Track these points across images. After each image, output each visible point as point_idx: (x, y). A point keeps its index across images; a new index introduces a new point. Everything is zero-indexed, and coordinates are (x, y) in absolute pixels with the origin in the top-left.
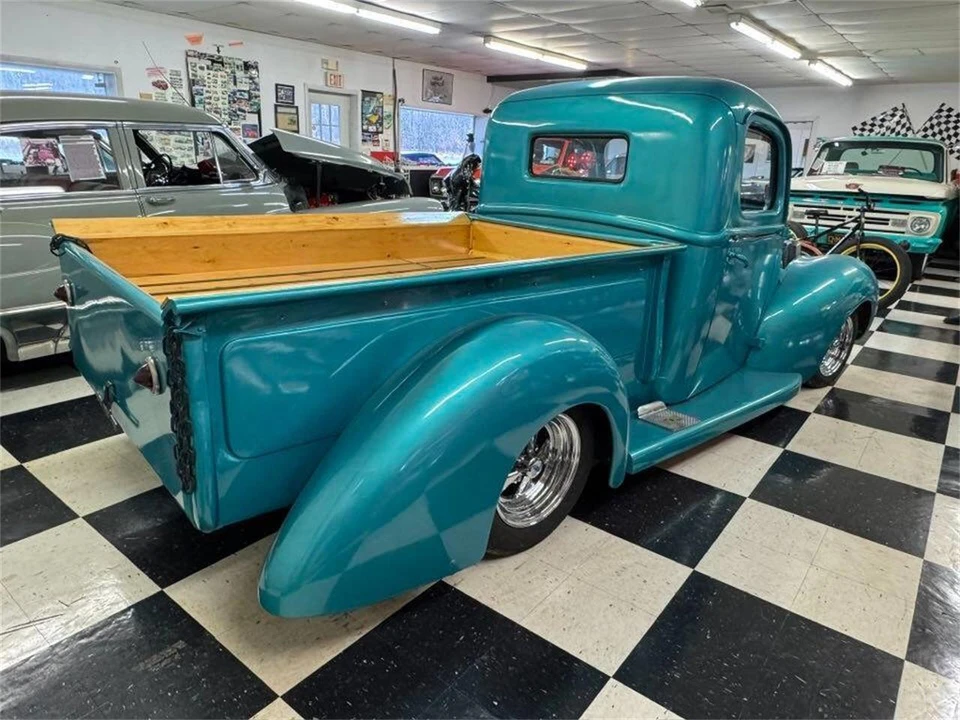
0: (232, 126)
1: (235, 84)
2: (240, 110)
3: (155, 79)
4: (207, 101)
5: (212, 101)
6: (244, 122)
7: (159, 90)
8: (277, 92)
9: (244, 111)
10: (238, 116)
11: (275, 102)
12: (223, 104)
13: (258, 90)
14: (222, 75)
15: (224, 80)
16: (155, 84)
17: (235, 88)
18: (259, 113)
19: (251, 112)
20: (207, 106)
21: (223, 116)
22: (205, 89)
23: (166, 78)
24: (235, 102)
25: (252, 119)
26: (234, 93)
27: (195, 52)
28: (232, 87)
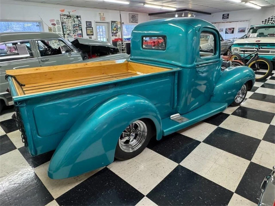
0: (75, 34)
1: (74, 22)
2: (76, 30)
3: (52, 23)
4: (67, 28)
5: (68, 28)
6: (77, 33)
7: (53, 26)
8: (86, 24)
9: (77, 30)
10: (76, 31)
11: (86, 27)
12: (71, 28)
13: (81, 23)
14: (70, 20)
15: (71, 21)
16: (52, 24)
17: (75, 24)
18: (82, 30)
19: (80, 30)
20: (67, 29)
21: (72, 32)
22: (66, 24)
23: (55, 22)
24: (74, 27)
25: (80, 32)
26: (74, 25)
27: (62, 14)
28: (74, 23)
